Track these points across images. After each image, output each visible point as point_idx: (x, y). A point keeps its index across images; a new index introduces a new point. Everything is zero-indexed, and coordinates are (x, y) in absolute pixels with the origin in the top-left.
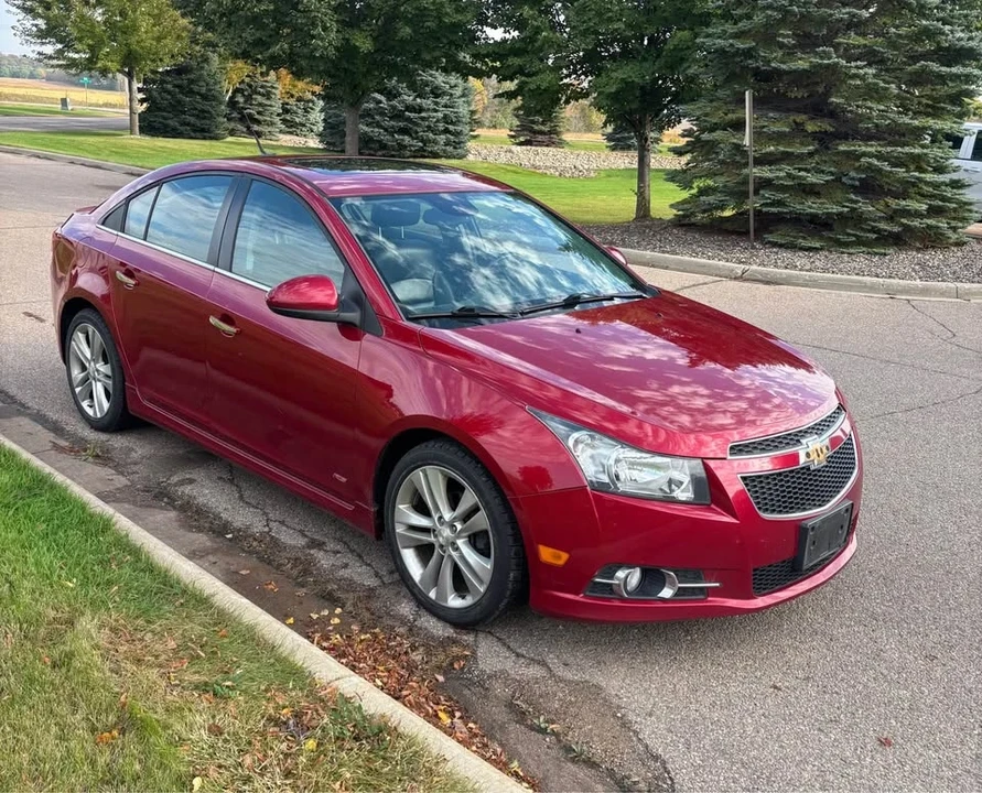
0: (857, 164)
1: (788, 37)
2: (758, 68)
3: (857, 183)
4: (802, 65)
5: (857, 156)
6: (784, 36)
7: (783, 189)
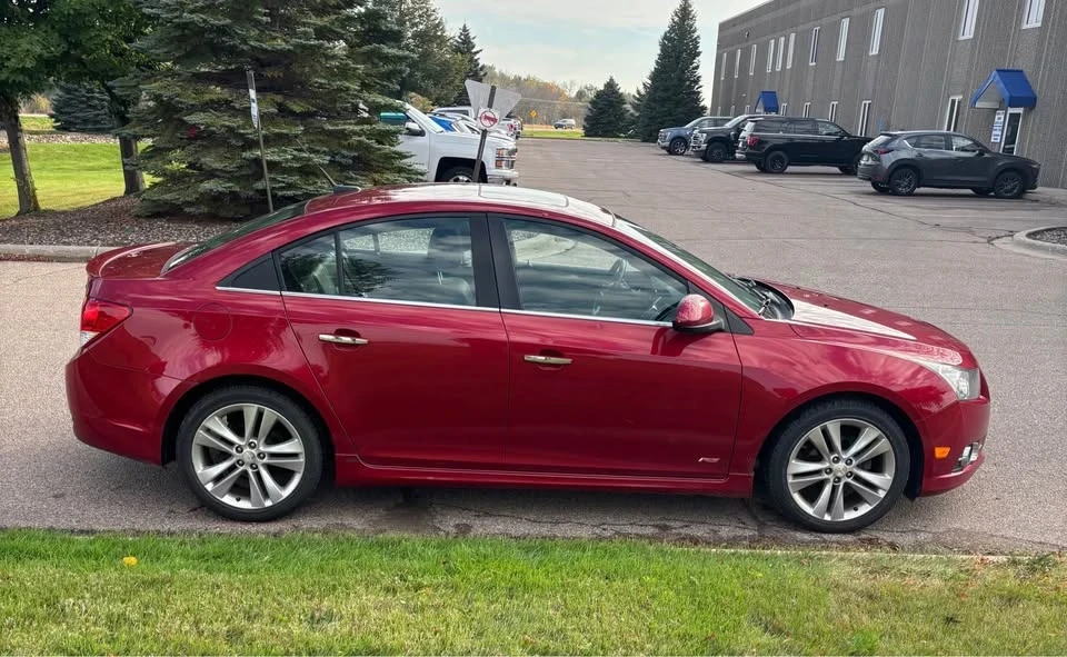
0: (346, 143)
1: (265, 15)
2: (234, 46)
3: (351, 161)
4: (280, 44)
5: (344, 135)
6: (259, 13)
7: (290, 171)
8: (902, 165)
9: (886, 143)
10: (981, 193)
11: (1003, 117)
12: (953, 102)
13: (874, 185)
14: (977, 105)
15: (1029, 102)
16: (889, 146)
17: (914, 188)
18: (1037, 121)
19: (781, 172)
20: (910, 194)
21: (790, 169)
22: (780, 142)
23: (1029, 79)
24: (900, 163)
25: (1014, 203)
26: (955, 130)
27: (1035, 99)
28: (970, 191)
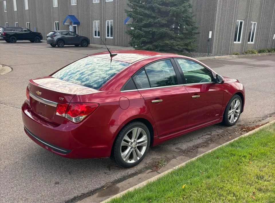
8: (59, 40)
9: (54, 34)
10: (77, 46)
11: (71, 27)
12: (56, 23)
13: (51, 45)
14: (65, 24)
15: (78, 23)
16: (55, 35)
17: (63, 45)
18: (81, 28)
19: (15, 42)
20: (63, 47)
21: (17, 41)
22: (13, 34)
23: (76, 18)
24: (58, 39)
25: (87, 48)
26: (58, 30)
27: (79, 22)
28: (74, 46)
